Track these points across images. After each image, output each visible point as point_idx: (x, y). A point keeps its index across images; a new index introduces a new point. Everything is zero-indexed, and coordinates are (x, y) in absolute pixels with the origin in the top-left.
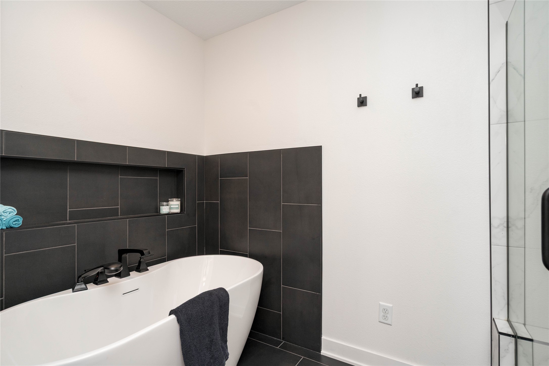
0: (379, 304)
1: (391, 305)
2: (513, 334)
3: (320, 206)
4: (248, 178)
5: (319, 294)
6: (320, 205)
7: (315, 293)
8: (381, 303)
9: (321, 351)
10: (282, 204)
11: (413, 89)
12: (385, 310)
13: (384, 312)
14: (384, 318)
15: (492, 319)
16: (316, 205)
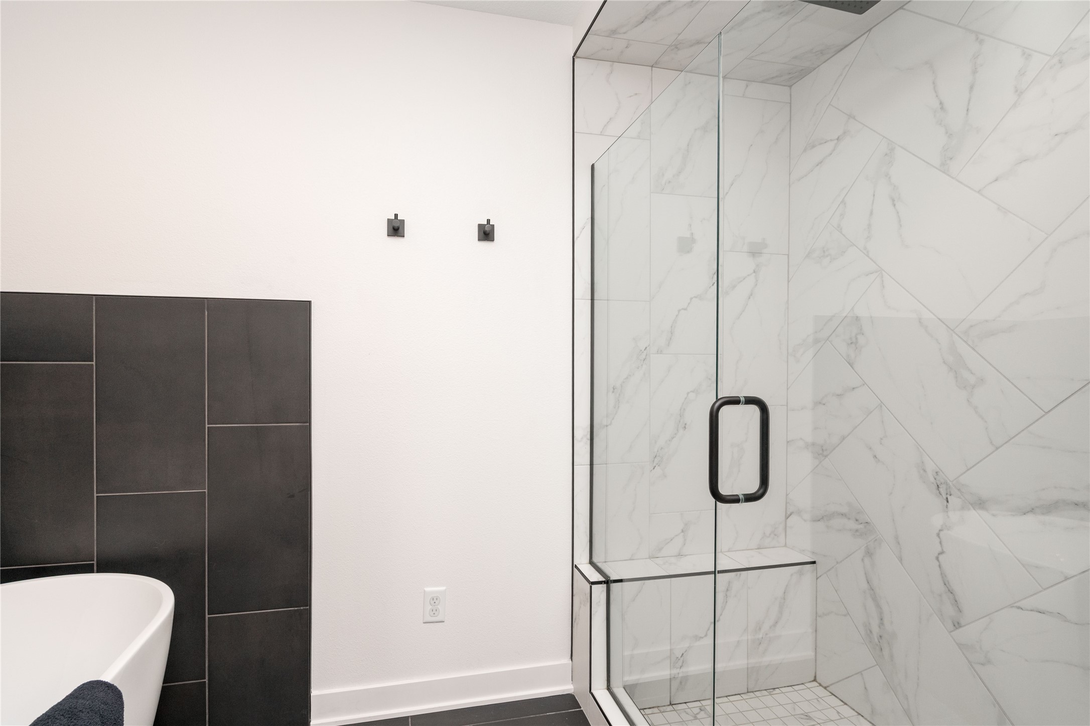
0: (424, 590)
1: (443, 588)
2: (603, 579)
3: (307, 426)
4: (94, 363)
5: (304, 608)
6: (308, 424)
7: (296, 609)
8: (428, 589)
9: (311, 723)
10: (207, 426)
11: (480, 226)
12: (435, 600)
13: (432, 602)
14: (432, 613)
15: (574, 566)
16: (297, 424)
